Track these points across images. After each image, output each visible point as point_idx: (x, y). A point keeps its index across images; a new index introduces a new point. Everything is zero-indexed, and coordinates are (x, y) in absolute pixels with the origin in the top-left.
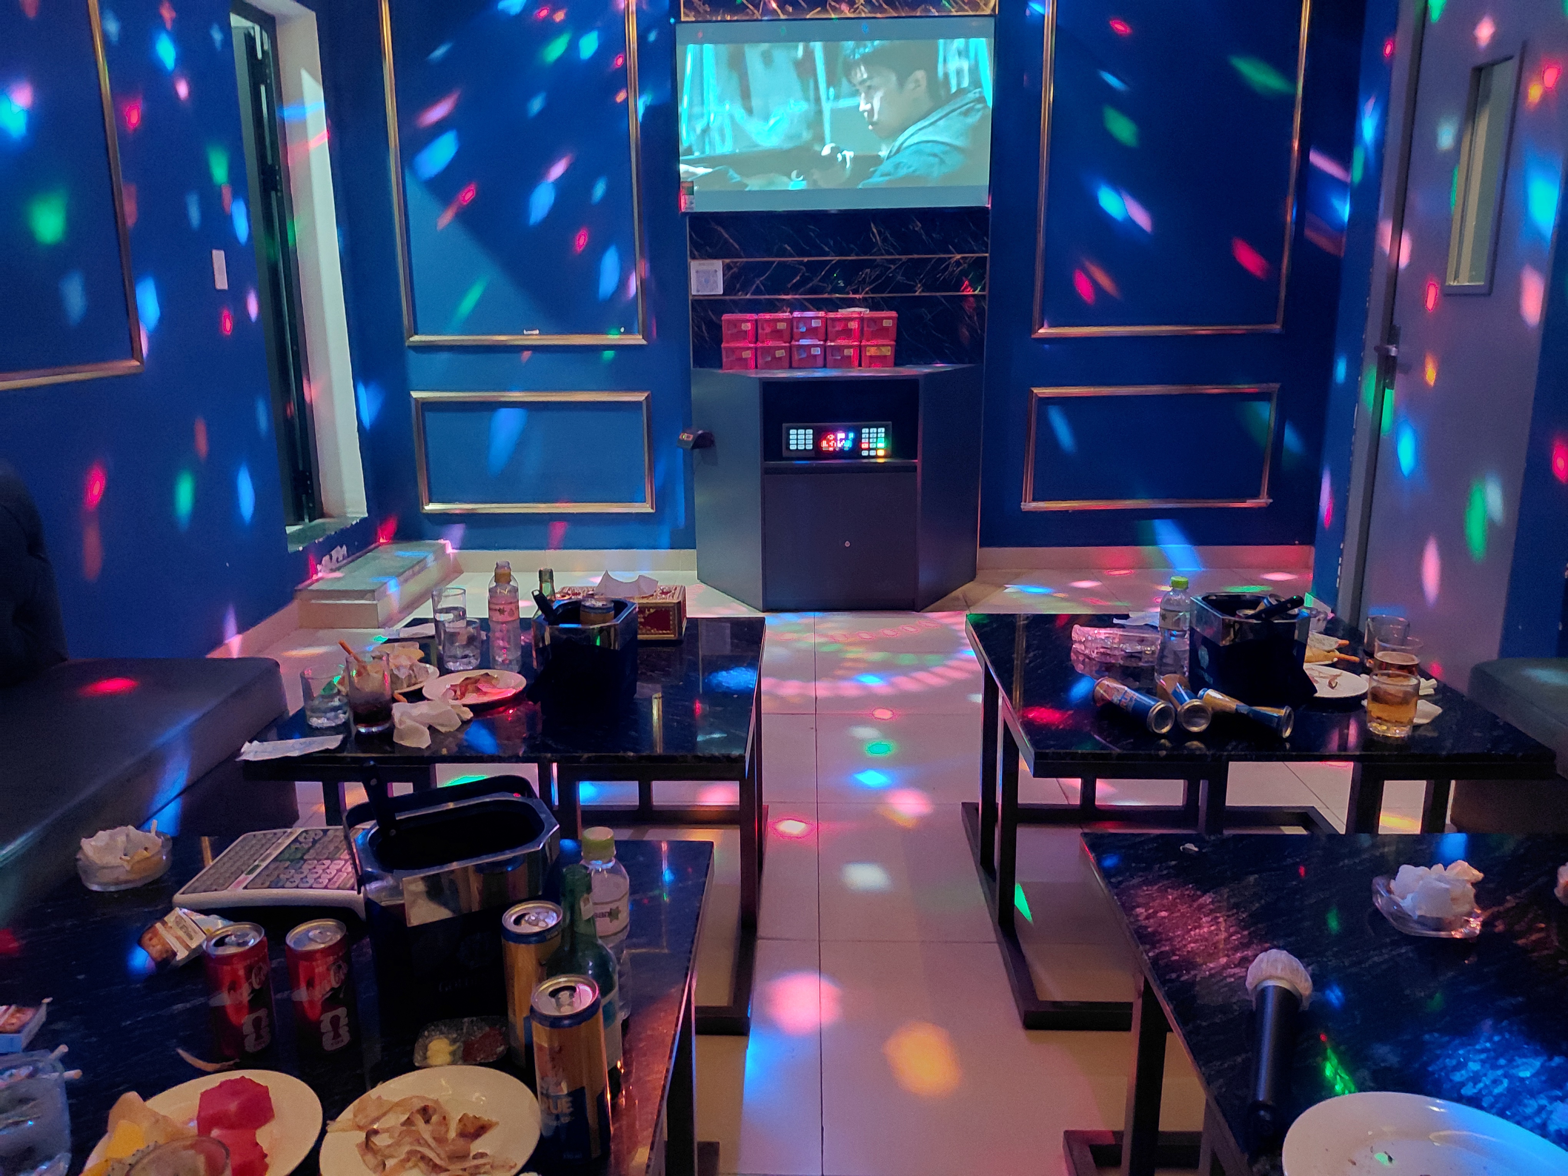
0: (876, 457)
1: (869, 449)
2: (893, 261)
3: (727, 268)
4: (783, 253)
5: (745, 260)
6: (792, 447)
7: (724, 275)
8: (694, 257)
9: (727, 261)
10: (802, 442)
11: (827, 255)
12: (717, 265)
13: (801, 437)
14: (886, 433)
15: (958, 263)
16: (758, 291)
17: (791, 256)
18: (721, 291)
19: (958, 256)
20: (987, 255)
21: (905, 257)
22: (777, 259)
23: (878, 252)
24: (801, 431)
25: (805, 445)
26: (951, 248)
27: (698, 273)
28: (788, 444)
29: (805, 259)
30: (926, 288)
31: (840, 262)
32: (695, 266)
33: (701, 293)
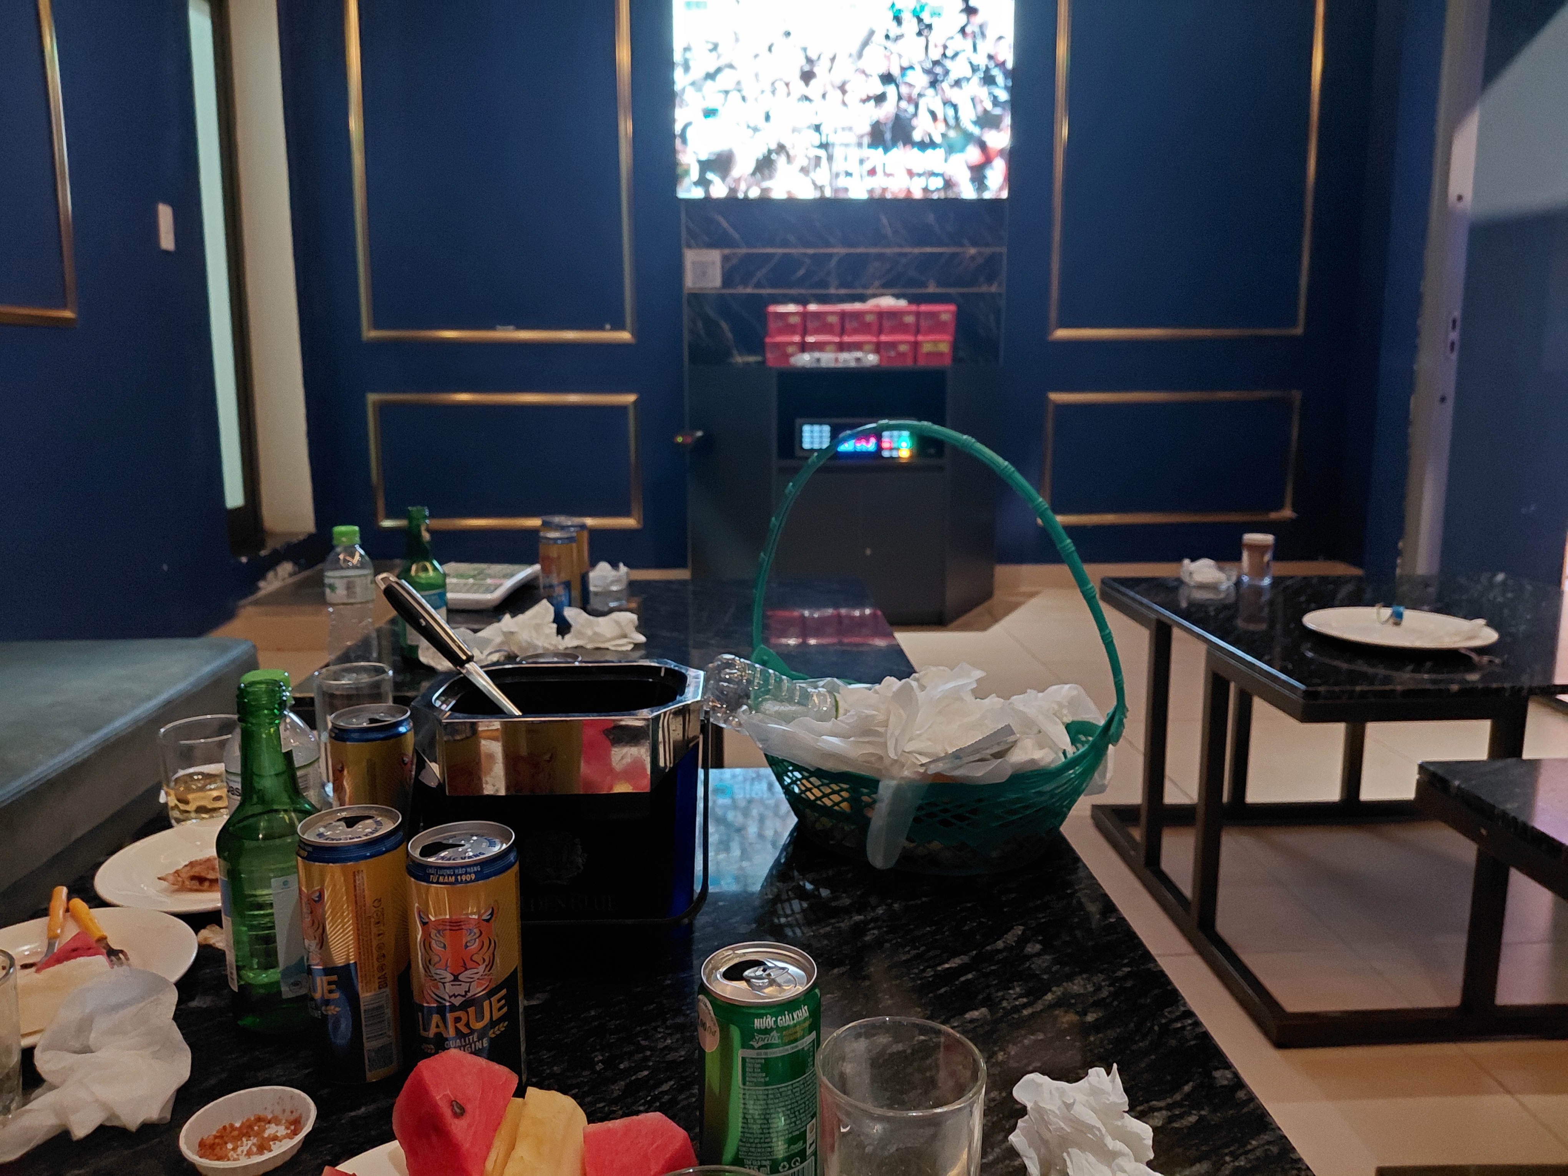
0: (899, 458)
1: (891, 449)
2: (905, 255)
3: (725, 259)
4: (785, 244)
5: (744, 251)
6: (806, 445)
7: (723, 267)
8: (689, 246)
9: (727, 251)
10: (817, 440)
11: (833, 246)
12: (714, 257)
13: (816, 434)
14: (909, 434)
15: (973, 258)
16: (758, 285)
17: (795, 247)
18: (718, 284)
19: (973, 251)
20: (1004, 250)
21: (917, 250)
22: (780, 251)
23: (888, 245)
24: (816, 428)
25: (821, 443)
26: (965, 241)
27: (693, 263)
28: (801, 442)
29: (810, 251)
30: (939, 284)
31: (848, 255)
32: (691, 256)
33: (697, 286)
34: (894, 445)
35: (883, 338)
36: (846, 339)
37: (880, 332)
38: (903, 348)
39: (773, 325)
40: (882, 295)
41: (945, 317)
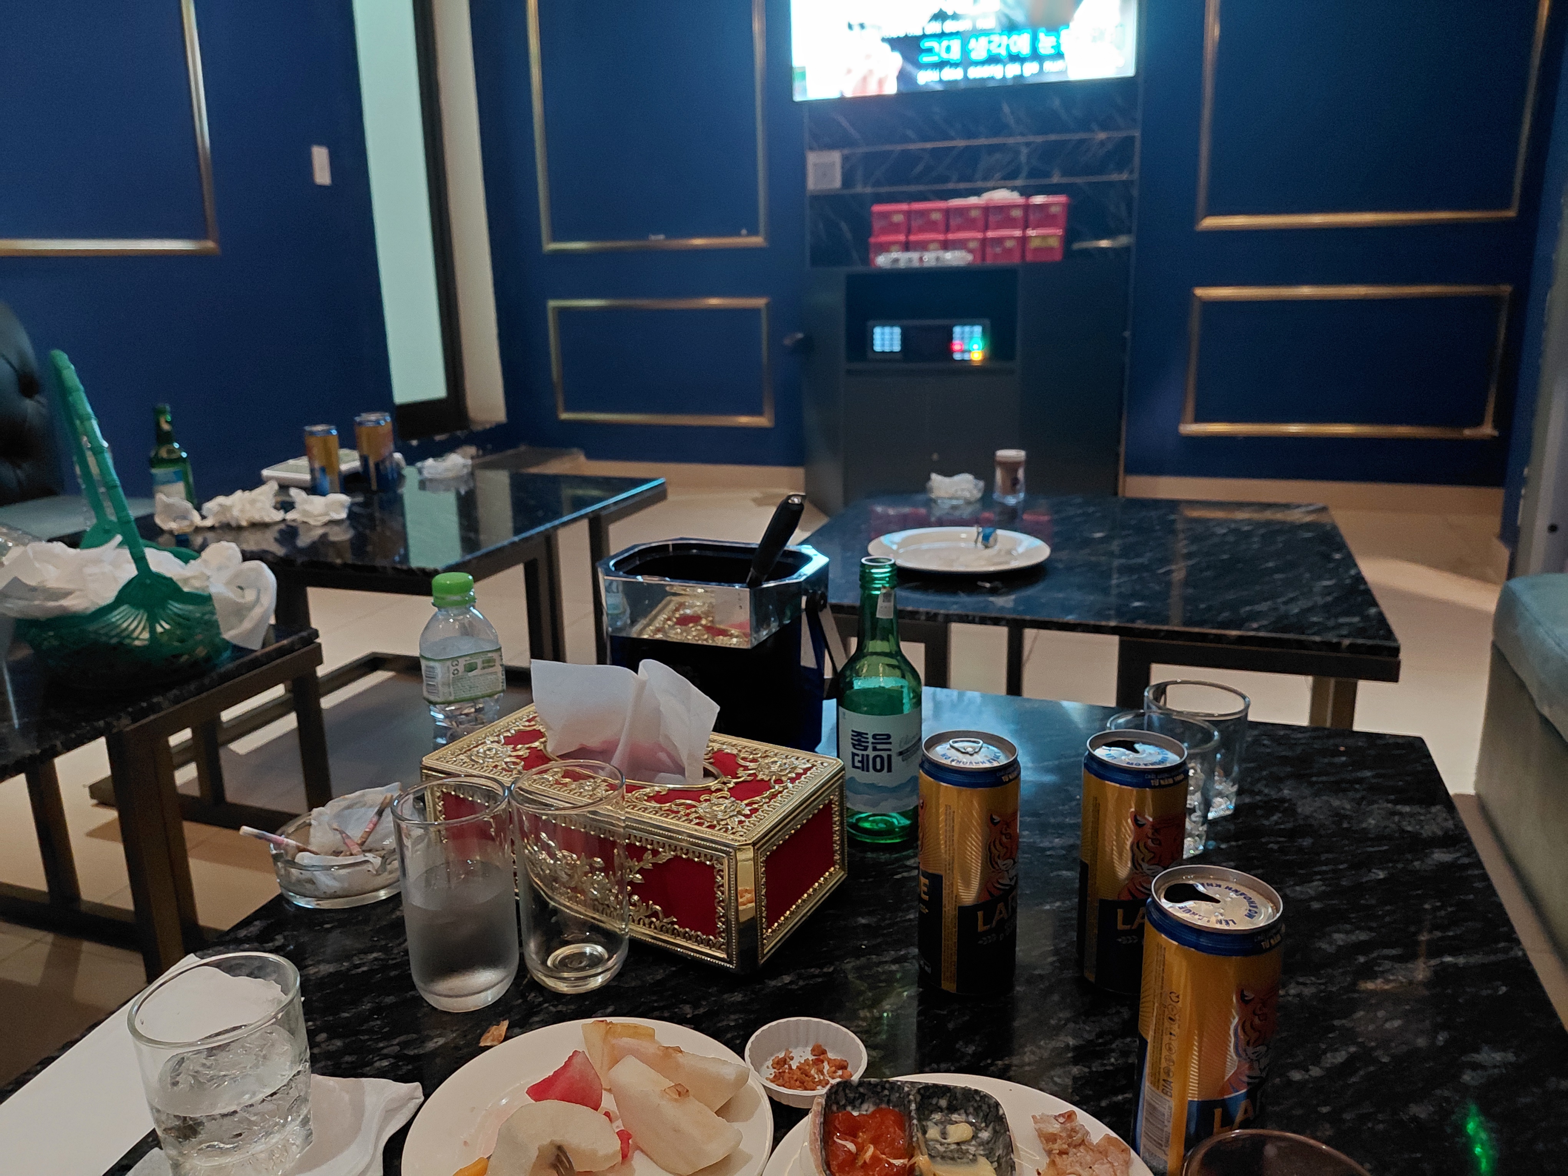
0: (971, 360)
1: (962, 351)
2: (1028, 144)
3: (845, 159)
4: (905, 139)
5: (863, 149)
6: (878, 348)
7: (843, 168)
8: (812, 149)
9: (846, 151)
10: (887, 343)
11: (952, 139)
12: (835, 157)
13: (887, 337)
14: (984, 332)
15: (1102, 143)
16: (877, 184)
17: (913, 141)
18: (837, 183)
19: (1102, 136)
20: (1137, 134)
21: (1039, 139)
22: (899, 147)
23: (1011, 135)
24: (887, 330)
25: (891, 345)
26: (1094, 126)
27: (815, 165)
28: (872, 345)
29: (929, 145)
30: (1064, 174)
31: (967, 147)
32: (812, 158)
33: (819, 187)
34: (966, 347)
35: (990, 234)
36: (951, 236)
37: (986, 228)
38: (1009, 244)
39: (877, 225)
40: (994, 188)
41: (1054, 210)
